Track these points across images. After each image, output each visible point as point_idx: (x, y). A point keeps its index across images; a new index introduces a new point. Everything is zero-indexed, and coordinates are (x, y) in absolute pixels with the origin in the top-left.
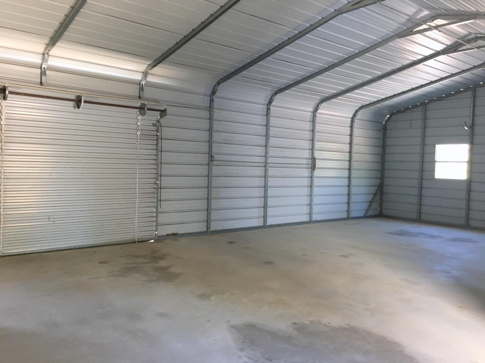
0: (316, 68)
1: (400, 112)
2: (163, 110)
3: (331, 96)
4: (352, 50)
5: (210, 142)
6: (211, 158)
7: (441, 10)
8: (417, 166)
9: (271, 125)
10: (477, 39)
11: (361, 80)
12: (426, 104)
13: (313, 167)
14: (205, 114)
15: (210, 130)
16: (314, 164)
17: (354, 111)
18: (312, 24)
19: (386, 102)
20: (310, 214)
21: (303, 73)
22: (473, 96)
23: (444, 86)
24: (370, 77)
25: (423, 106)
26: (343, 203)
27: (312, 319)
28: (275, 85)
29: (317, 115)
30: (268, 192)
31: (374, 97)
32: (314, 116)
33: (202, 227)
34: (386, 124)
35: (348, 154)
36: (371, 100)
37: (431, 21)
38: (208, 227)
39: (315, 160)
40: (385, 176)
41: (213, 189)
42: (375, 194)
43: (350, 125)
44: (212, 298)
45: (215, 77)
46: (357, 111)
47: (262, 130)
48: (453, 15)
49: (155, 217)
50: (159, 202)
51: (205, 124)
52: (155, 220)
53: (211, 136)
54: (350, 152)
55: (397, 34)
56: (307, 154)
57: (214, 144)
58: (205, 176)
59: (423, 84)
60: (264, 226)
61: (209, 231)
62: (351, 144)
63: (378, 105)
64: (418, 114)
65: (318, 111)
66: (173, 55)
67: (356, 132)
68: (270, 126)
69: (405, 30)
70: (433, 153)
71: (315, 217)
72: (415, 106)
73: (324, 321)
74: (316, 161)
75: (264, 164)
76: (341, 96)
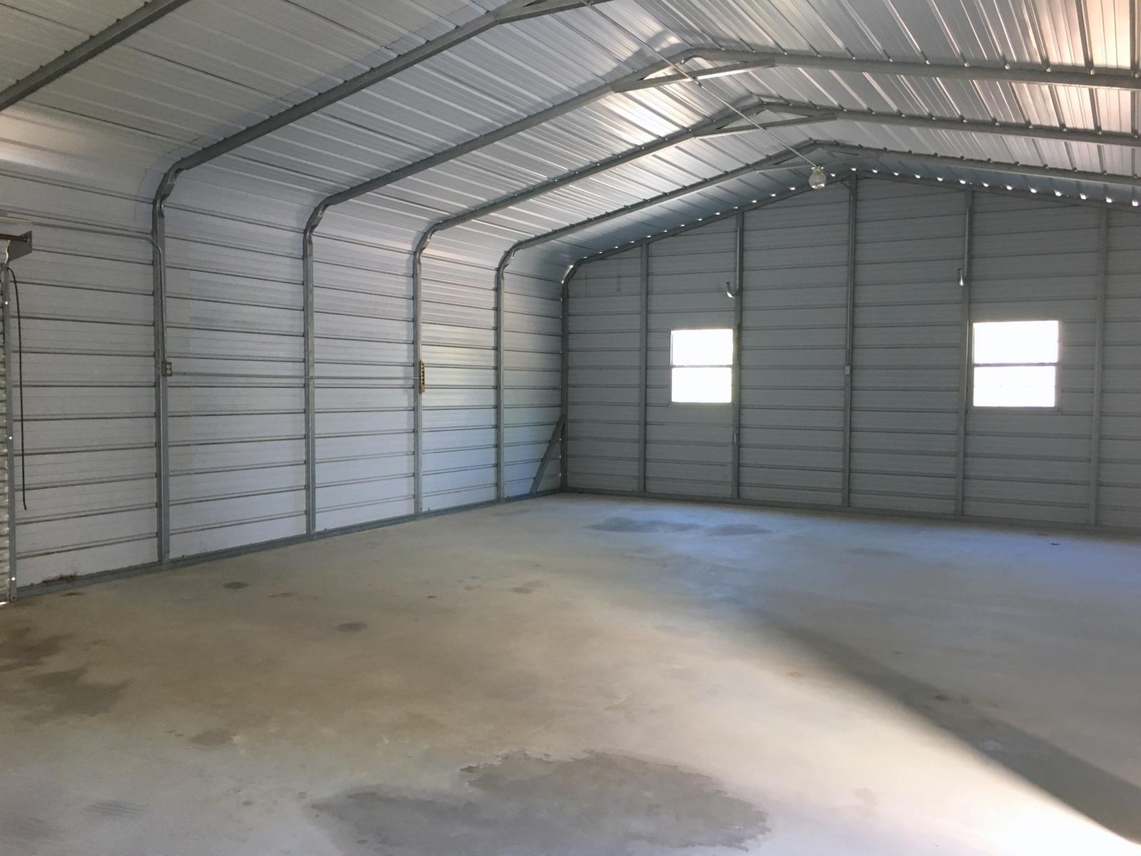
0: (429, 147)
1: (594, 257)
2: (18, 235)
3: (455, 216)
4: (515, 112)
5: (159, 326)
6: (163, 368)
7: (707, 36)
8: (634, 377)
9: (316, 282)
10: (761, 106)
11: (525, 183)
12: (648, 243)
13: (418, 386)
14: (142, 250)
15: (158, 294)
16: (420, 377)
17: (502, 255)
18: (430, 40)
19: (570, 235)
20: (416, 497)
21: (398, 157)
22: (738, 229)
23: (686, 205)
24: (544, 177)
25: (641, 246)
26: (485, 467)
27: (505, 751)
28: (328, 182)
29: (423, 260)
30: (317, 449)
31: (548, 223)
32: (416, 263)
33: (145, 553)
34: (567, 284)
35: (492, 352)
36: (539, 229)
37: (683, 61)
38: (162, 548)
39: (423, 368)
40: (569, 400)
41: (172, 451)
42: (551, 443)
43: (493, 286)
44: (237, 739)
45: (169, 153)
46: (508, 254)
47: (292, 294)
48: (727, 51)
49: (8, 535)
50: (19, 495)
51: (142, 278)
52: (7, 545)
53: (159, 309)
54: (497, 348)
55: (610, 84)
56: (402, 354)
57: (168, 329)
58: (148, 415)
59: (647, 198)
60: (311, 535)
61: (165, 560)
62: (497, 329)
63: (553, 241)
64: (631, 264)
65: (424, 251)
66: (51, 85)
67: (508, 301)
68: (315, 285)
69: (630, 76)
70: (667, 349)
71: (428, 504)
72: (626, 247)
73: (535, 751)
74: (426, 369)
75: (303, 381)
76: (478, 218)
